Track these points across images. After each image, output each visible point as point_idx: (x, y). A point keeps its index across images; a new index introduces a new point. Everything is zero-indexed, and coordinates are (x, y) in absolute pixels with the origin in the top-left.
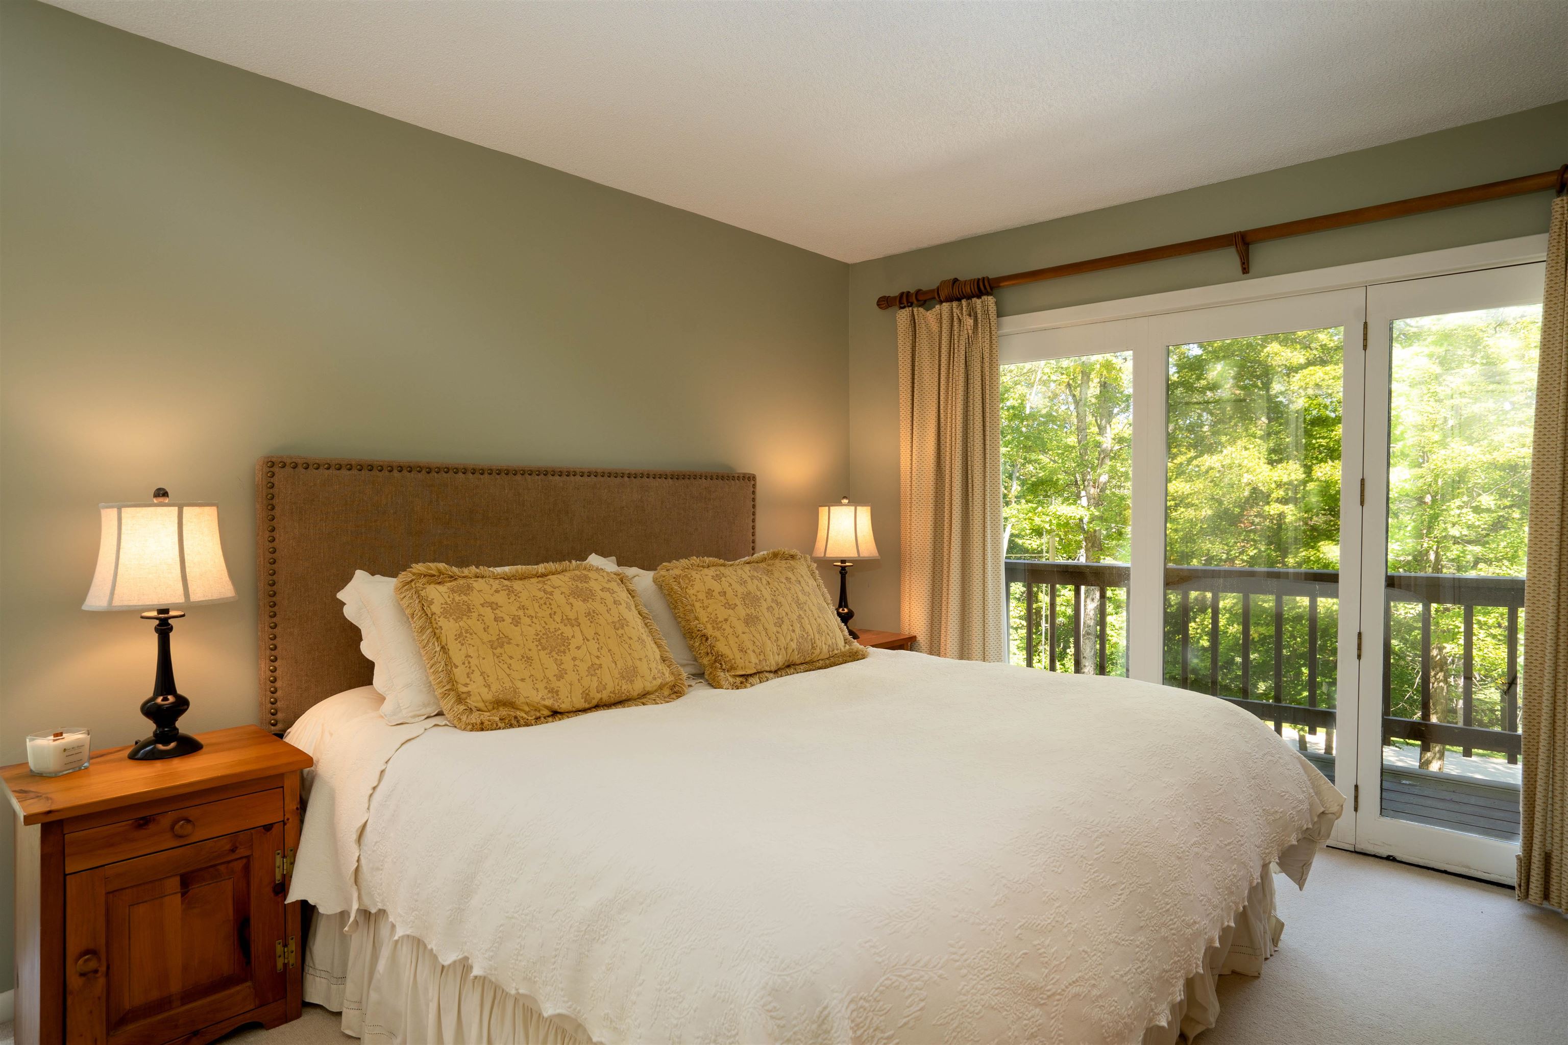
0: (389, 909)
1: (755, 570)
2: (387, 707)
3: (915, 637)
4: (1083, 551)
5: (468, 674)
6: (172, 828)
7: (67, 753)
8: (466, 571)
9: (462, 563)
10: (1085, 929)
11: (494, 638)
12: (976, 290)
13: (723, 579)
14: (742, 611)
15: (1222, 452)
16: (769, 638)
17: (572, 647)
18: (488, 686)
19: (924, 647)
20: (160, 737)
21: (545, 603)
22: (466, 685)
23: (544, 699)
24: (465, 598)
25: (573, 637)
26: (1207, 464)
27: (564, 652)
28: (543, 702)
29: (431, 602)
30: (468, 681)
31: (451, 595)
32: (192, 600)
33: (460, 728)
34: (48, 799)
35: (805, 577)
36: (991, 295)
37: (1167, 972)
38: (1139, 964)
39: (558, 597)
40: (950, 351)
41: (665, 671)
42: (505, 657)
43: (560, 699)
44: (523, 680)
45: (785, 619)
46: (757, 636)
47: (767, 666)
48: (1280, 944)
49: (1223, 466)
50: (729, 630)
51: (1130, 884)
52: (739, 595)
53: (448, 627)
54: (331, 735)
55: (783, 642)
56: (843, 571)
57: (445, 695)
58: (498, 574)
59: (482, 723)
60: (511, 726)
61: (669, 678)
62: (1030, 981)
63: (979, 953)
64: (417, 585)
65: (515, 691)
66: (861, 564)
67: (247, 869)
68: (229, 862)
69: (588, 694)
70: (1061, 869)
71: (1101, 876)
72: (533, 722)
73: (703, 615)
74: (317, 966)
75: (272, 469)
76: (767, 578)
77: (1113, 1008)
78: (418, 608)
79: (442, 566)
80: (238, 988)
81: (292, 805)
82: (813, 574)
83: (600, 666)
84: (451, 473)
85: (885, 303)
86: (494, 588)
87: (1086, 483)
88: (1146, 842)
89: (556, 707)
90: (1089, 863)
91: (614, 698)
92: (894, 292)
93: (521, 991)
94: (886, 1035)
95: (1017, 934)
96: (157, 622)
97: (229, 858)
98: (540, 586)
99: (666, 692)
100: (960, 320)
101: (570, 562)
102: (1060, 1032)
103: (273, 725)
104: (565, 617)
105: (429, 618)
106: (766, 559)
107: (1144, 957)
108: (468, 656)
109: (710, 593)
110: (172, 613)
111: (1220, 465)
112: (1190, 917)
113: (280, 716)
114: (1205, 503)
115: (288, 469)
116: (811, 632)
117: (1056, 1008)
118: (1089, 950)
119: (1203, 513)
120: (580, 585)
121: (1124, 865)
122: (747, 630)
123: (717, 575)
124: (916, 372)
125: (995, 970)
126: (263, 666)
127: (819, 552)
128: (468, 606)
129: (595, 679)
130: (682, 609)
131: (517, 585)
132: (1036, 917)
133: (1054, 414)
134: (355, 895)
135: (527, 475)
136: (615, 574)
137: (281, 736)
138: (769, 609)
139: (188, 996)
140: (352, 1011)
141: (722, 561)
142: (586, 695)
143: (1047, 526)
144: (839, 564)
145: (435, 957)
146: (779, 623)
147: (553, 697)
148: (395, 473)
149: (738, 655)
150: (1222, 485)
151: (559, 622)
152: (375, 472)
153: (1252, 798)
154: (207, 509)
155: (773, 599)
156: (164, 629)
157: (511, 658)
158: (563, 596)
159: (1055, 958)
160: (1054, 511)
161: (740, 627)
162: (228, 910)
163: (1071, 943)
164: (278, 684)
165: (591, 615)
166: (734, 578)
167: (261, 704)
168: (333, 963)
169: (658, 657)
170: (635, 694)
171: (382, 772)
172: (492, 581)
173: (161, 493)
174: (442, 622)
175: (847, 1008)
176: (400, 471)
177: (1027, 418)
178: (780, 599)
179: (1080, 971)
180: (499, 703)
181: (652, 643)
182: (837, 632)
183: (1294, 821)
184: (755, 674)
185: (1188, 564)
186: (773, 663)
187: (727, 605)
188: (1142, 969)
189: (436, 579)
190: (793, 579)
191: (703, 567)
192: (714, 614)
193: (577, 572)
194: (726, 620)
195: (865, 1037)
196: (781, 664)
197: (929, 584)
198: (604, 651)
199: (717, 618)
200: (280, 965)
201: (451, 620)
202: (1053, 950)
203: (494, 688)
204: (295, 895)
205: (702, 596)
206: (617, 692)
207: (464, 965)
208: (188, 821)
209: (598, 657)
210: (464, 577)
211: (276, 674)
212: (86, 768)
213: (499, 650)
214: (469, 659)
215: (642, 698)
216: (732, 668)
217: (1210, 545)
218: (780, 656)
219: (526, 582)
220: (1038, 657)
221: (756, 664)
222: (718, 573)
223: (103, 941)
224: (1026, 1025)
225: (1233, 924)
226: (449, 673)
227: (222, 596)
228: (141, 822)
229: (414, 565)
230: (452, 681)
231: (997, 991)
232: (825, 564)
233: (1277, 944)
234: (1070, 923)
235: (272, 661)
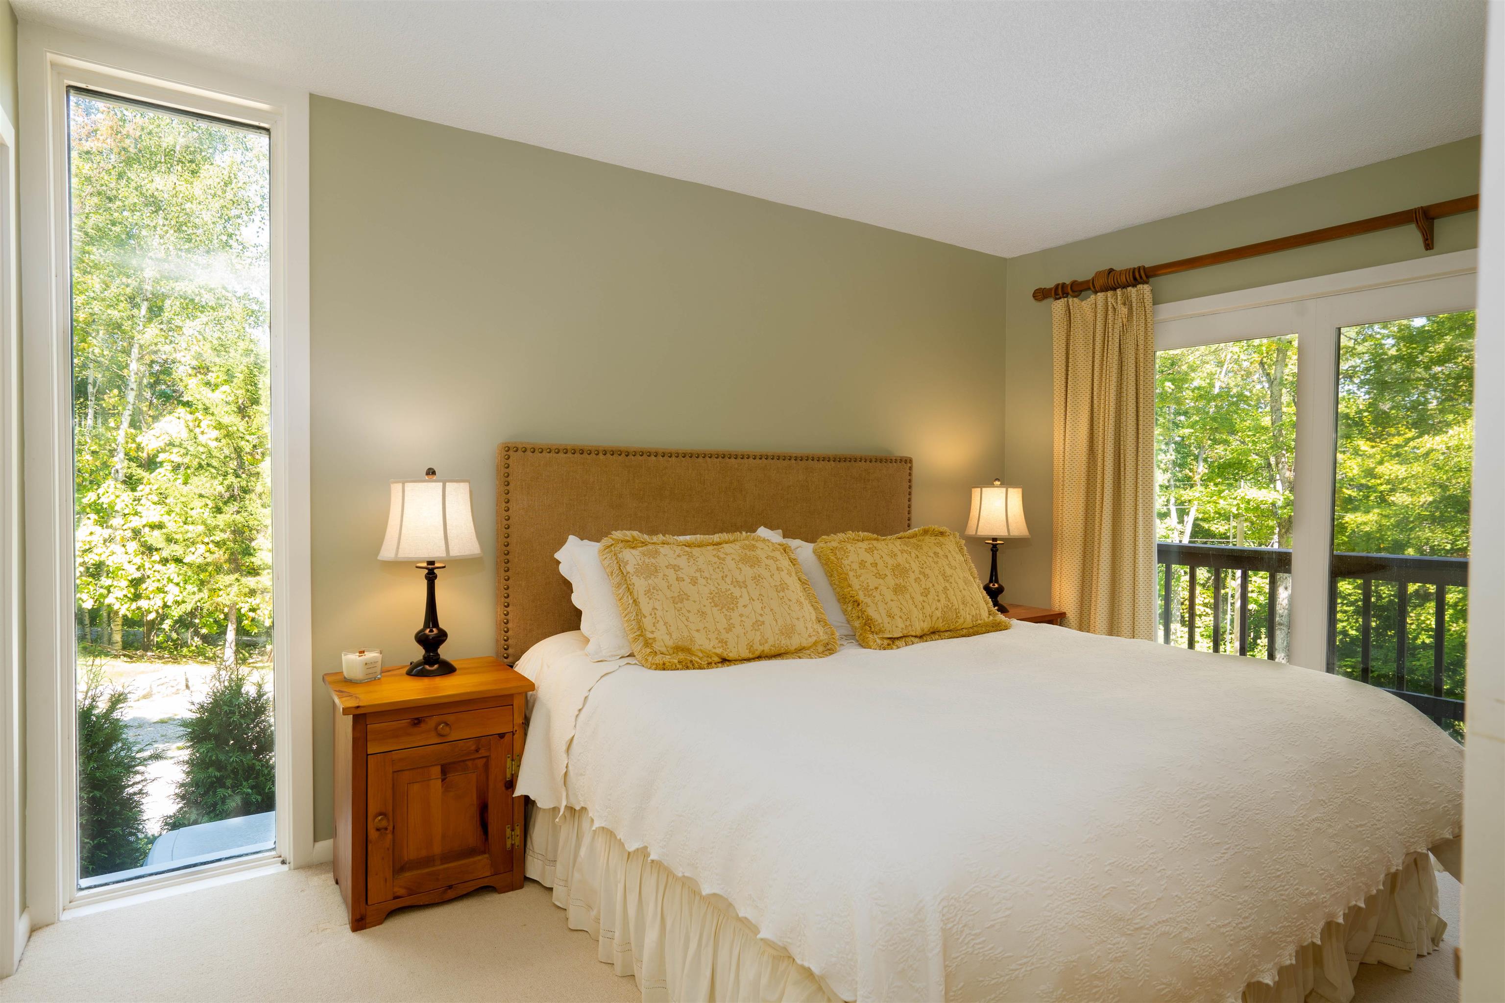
0: (589, 807)
1: (906, 544)
2: (591, 647)
3: (1065, 613)
4: (1276, 537)
5: (654, 623)
6: (436, 728)
7: (367, 667)
8: (655, 539)
9: (653, 532)
10: (1181, 877)
11: (676, 594)
12: (1132, 279)
13: (875, 552)
14: (891, 581)
15: (1447, 432)
16: (916, 607)
17: (740, 605)
18: (670, 634)
19: (1073, 624)
20: (427, 660)
21: (718, 568)
22: (652, 632)
23: (715, 648)
24: (653, 560)
25: (741, 596)
26: (1428, 446)
27: (733, 609)
28: (714, 651)
29: (627, 563)
30: (654, 629)
31: (643, 559)
32: (451, 555)
33: (647, 667)
34: (356, 698)
35: (953, 553)
36: (1147, 283)
37: (1274, 933)
38: (1241, 920)
39: (730, 563)
40: (1104, 339)
41: (819, 630)
42: (684, 611)
43: (728, 648)
44: (698, 631)
45: (932, 590)
46: (904, 603)
47: (913, 631)
48: (1441, 944)
49: (1448, 448)
50: (878, 597)
51: (1237, 846)
52: (890, 567)
53: (640, 584)
54: (549, 667)
55: (928, 611)
56: (994, 549)
57: (635, 639)
58: (681, 542)
59: (664, 664)
60: (687, 668)
61: (823, 637)
62: (1116, 912)
63: (1066, 879)
64: (616, 549)
65: (692, 640)
66: (1012, 542)
67: (486, 766)
68: (474, 759)
69: (752, 646)
70: (1159, 821)
71: (1203, 834)
72: (705, 666)
73: (855, 583)
74: (535, 850)
75: (508, 453)
76: (917, 552)
77: (1207, 953)
78: (616, 567)
79: (636, 533)
80: (480, 858)
81: (519, 720)
82: (961, 550)
83: (763, 623)
84: (645, 456)
85: (1041, 295)
86: (677, 553)
87: (1280, 466)
88: (1258, 810)
89: (725, 655)
90: (1191, 820)
91: (774, 651)
92: (1050, 284)
93: (686, 874)
94: (974, 932)
95: (1106, 869)
96: (426, 571)
97: (472, 757)
98: (715, 552)
99: (821, 649)
100: (1114, 309)
101: (741, 533)
102: (1146, 962)
103: (506, 658)
104: (734, 580)
105: (624, 576)
106: (916, 535)
107: (1247, 915)
108: (654, 609)
109: (862, 564)
110: (437, 565)
111: (1444, 446)
112: (1305, 887)
113: (510, 651)
114: (1425, 489)
115: (520, 453)
116: (955, 602)
117: (1143, 941)
118: (1183, 897)
119: (1422, 500)
120: (748, 553)
121: (1230, 827)
122: (895, 598)
123: (870, 548)
124: (1070, 360)
125: (1080, 896)
126: (499, 610)
127: (971, 531)
128: (656, 567)
129: (758, 633)
130: (837, 577)
131: (696, 551)
132: (1128, 858)
133: (1247, 394)
134: (564, 794)
135: (707, 458)
136: (779, 545)
137: (512, 667)
138: (917, 580)
139: (446, 858)
140: (560, 887)
141: (875, 536)
142: (750, 647)
143: (1234, 510)
144: (991, 542)
145: (621, 844)
146: (926, 593)
147: (723, 646)
148: (601, 456)
149: (887, 620)
150: (1447, 468)
151: (729, 583)
152: (585, 455)
153: (1396, 785)
154: (462, 484)
155: (920, 571)
156: (431, 577)
157: (689, 612)
158: (733, 562)
159: (1145, 897)
160: (1242, 495)
161: (889, 595)
162: (472, 799)
163: (1164, 887)
164: (510, 625)
165: (757, 579)
166: (886, 551)
167: (497, 641)
168: (547, 849)
169: (814, 618)
170: (793, 648)
171: (586, 698)
172: (675, 547)
173: (431, 472)
174: (635, 580)
175: (940, 903)
176: (605, 455)
177: (1215, 398)
178: (927, 571)
179: (1172, 913)
180: (678, 649)
181: (809, 605)
182: (983, 604)
183: (1449, 814)
184: (901, 637)
185: (1403, 554)
186: (919, 629)
187: (877, 575)
188: (1244, 925)
189: (631, 544)
190: (941, 553)
191: (858, 540)
192: (865, 583)
193: (747, 542)
194: (876, 588)
195: (954, 930)
196: (926, 630)
197: (1079, 564)
198: (767, 610)
199: (868, 586)
200: (509, 845)
201: (642, 579)
202: (1143, 890)
203: (674, 637)
204: (519, 791)
205: (855, 566)
206: (777, 646)
207: (643, 852)
208: (447, 724)
209: (761, 615)
210: (653, 543)
211: (509, 617)
212: (379, 679)
213: (679, 605)
214: (656, 611)
215: (798, 652)
216: (881, 631)
217: (1430, 534)
218: (926, 623)
219: (703, 549)
220: (1224, 646)
221: (902, 629)
222: (871, 546)
223: (391, 808)
224: (1110, 949)
225: (1363, 905)
226: (639, 622)
227: (472, 553)
228: (416, 721)
229: (614, 532)
230: (641, 628)
231: (1082, 914)
232: (975, 542)
233: (1438, 943)
234: (1164, 869)
235: (506, 607)
